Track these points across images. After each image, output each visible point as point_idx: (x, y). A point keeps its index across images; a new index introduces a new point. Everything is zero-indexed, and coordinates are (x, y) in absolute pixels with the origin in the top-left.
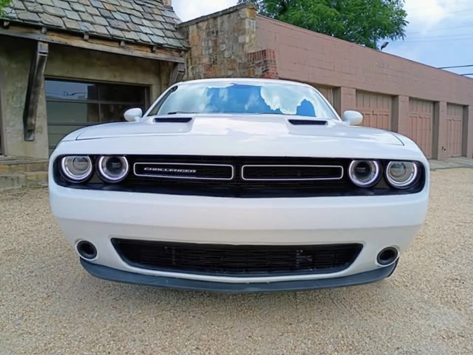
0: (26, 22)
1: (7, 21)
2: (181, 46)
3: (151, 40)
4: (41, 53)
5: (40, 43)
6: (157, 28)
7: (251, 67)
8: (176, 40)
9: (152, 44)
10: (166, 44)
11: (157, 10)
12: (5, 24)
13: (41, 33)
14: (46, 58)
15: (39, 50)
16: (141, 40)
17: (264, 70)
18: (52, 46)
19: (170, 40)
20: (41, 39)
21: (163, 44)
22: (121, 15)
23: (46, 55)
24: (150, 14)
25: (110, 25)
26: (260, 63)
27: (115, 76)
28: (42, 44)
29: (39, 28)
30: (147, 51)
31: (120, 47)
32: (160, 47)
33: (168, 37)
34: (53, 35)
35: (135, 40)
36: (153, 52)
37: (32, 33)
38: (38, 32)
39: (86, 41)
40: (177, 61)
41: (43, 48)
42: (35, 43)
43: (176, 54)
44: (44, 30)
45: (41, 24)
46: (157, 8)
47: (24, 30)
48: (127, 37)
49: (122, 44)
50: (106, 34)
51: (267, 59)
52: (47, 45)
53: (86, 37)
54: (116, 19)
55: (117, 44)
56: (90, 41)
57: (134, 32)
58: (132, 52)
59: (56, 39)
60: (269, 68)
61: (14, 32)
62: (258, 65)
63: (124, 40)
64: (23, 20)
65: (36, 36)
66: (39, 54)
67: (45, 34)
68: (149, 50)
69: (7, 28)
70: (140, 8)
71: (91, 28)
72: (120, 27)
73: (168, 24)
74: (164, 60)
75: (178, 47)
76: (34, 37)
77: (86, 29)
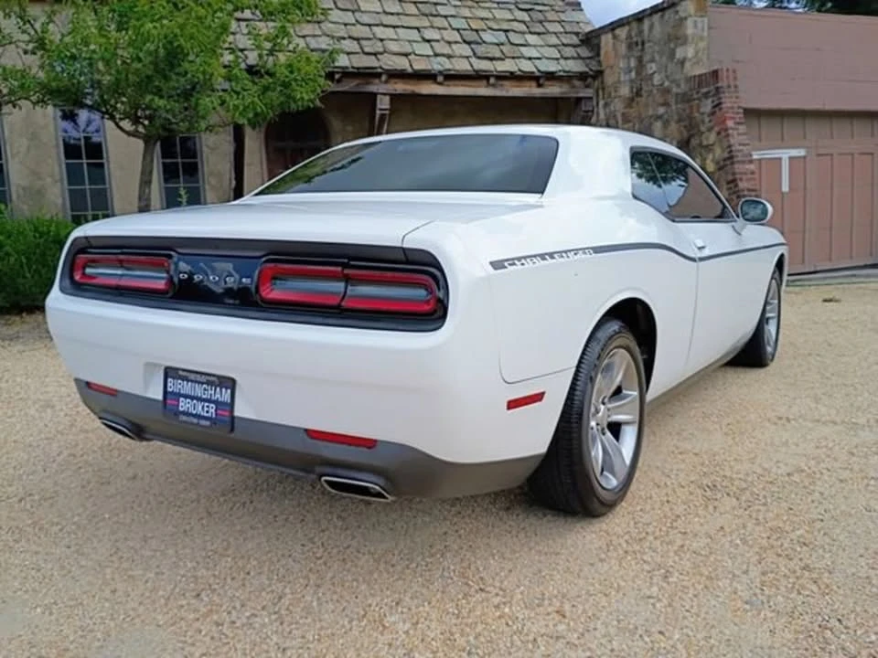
0: (361, 71)
1: (338, 73)
2: (587, 70)
3: (537, 68)
4: (381, 110)
5: (379, 97)
6: (550, 46)
7: (694, 100)
8: (580, 61)
9: (538, 74)
10: (560, 71)
11: (553, 13)
12: (337, 76)
13: (381, 82)
14: (388, 116)
15: (379, 106)
16: (520, 70)
17: (715, 103)
18: (395, 98)
19: (569, 62)
20: (380, 91)
21: (556, 72)
22: (493, 35)
23: (387, 112)
24: (541, 22)
25: (475, 54)
26: (709, 92)
28: (382, 97)
29: (378, 75)
30: (530, 87)
31: (489, 85)
32: (551, 77)
33: (566, 59)
34: (396, 83)
35: (512, 73)
36: (539, 86)
37: (368, 83)
38: (377, 81)
39: (440, 84)
40: (581, 95)
41: (383, 103)
42: (374, 96)
43: (577, 83)
44: (384, 78)
45: (379, 70)
46: (553, 10)
47: (361, 81)
48: (499, 69)
49: (492, 80)
50: (467, 71)
51: (719, 85)
52: (388, 98)
53: (440, 79)
54: (484, 42)
55: (485, 82)
56: (446, 83)
57: (510, 60)
58: (507, 91)
59: (400, 87)
60: (723, 100)
61: (347, 86)
62: (706, 95)
63: (493, 76)
64: (358, 68)
65: (376, 87)
66: (378, 112)
67: (386, 82)
68: (534, 84)
69: (339, 81)
70: (525, 16)
71: (446, 65)
72: (489, 55)
73: (568, 35)
74: (558, 96)
75: (581, 73)
76: (372, 88)
77: (440, 68)
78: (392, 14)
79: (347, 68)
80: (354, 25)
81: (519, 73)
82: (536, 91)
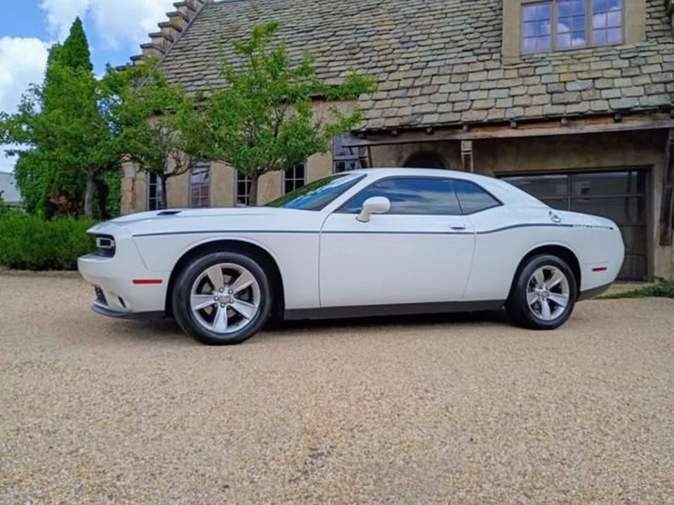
0: (446, 124)
1: (428, 128)
2: (669, 102)
3: (610, 107)
4: (465, 152)
5: (463, 142)
6: (637, 86)
8: (667, 96)
9: (610, 111)
10: (636, 106)
11: (658, 56)
12: (428, 130)
13: (464, 132)
14: (472, 157)
15: (463, 149)
16: (590, 110)
18: (477, 143)
19: (652, 97)
20: (464, 138)
21: (631, 108)
22: (579, 83)
23: (470, 153)
24: (639, 66)
25: (552, 101)
27: (588, 161)
28: (466, 142)
29: (460, 127)
30: (606, 123)
31: (561, 125)
32: (627, 112)
33: (650, 95)
34: (475, 131)
35: (581, 113)
36: (617, 121)
37: (455, 133)
38: (461, 131)
39: (514, 128)
40: (667, 126)
41: (467, 147)
42: (458, 142)
43: (660, 115)
44: (465, 128)
45: (460, 123)
46: (658, 54)
47: (448, 132)
48: (567, 112)
49: (563, 121)
52: (470, 142)
53: (513, 124)
54: (567, 90)
55: (558, 123)
56: (520, 127)
59: (480, 134)
61: (437, 136)
63: (563, 117)
64: (443, 123)
65: (461, 135)
66: (463, 154)
67: (468, 131)
68: (609, 120)
69: (431, 133)
70: (626, 64)
71: (519, 112)
72: (566, 101)
73: (664, 74)
74: (639, 128)
75: (660, 106)
76: (458, 137)
77: (512, 116)
78: (493, 80)
79: (434, 123)
80: (457, 92)
81: (590, 112)
82: (612, 126)
